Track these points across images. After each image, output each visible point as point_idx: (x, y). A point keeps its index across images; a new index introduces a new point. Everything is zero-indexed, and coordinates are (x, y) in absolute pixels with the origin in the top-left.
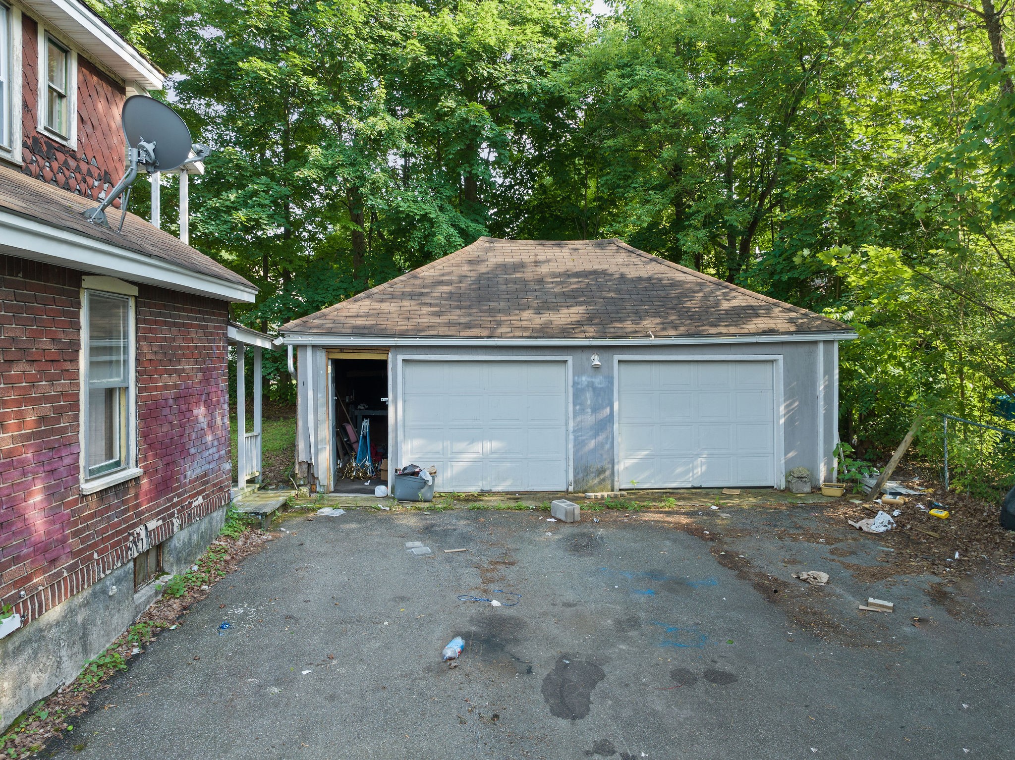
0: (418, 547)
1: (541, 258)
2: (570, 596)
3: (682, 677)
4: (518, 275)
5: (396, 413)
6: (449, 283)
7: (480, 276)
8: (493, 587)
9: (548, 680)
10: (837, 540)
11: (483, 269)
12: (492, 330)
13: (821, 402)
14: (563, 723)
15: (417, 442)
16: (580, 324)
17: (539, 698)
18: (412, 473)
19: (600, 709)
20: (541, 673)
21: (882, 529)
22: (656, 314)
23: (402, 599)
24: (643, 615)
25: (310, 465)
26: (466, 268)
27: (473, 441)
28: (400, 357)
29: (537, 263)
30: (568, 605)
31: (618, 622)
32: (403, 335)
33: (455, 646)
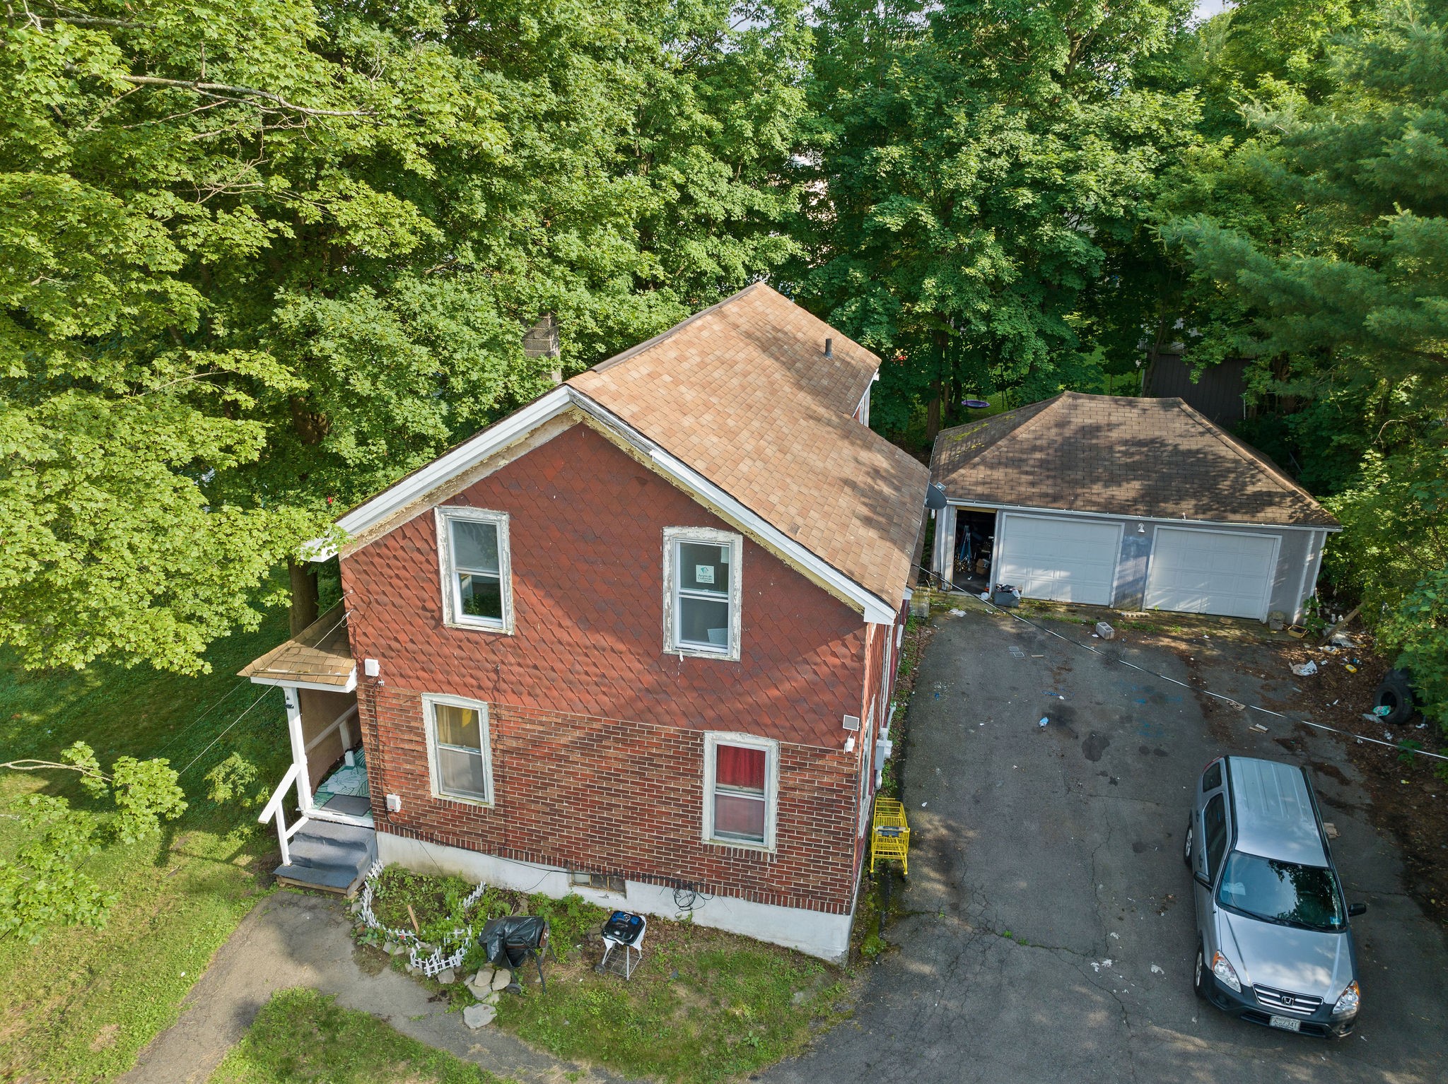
0: (1016, 650)
1: (1114, 419)
2: (1100, 698)
3: (1144, 751)
4: (1094, 441)
5: (998, 550)
6: (1041, 449)
7: (1067, 440)
8: (1060, 686)
9: (1084, 743)
10: (1273, 677)
11: (1068, 432)
12: (1072, 503)
13: (1305, 571)
14: (1090, 762)
15: (1010, 567)
16: (1135, 501)
17: (1080, 750)
18: (1007, 590)
19: (1105, 758)
20: (1082, 739)
21: (1307, 674)
22: (1194, 496)
23: (1014, 688)
24: (1135, 715)
25: (939, 574)
26: (1054, 431)
27: (1047, 569)
28: (1005, 514)
29: (1111, 427)
30: (1098, 704)
31: (1121, 718)
32: (1010, 503)
33: (1044, 722)
